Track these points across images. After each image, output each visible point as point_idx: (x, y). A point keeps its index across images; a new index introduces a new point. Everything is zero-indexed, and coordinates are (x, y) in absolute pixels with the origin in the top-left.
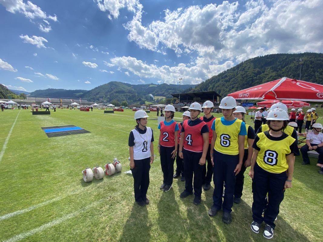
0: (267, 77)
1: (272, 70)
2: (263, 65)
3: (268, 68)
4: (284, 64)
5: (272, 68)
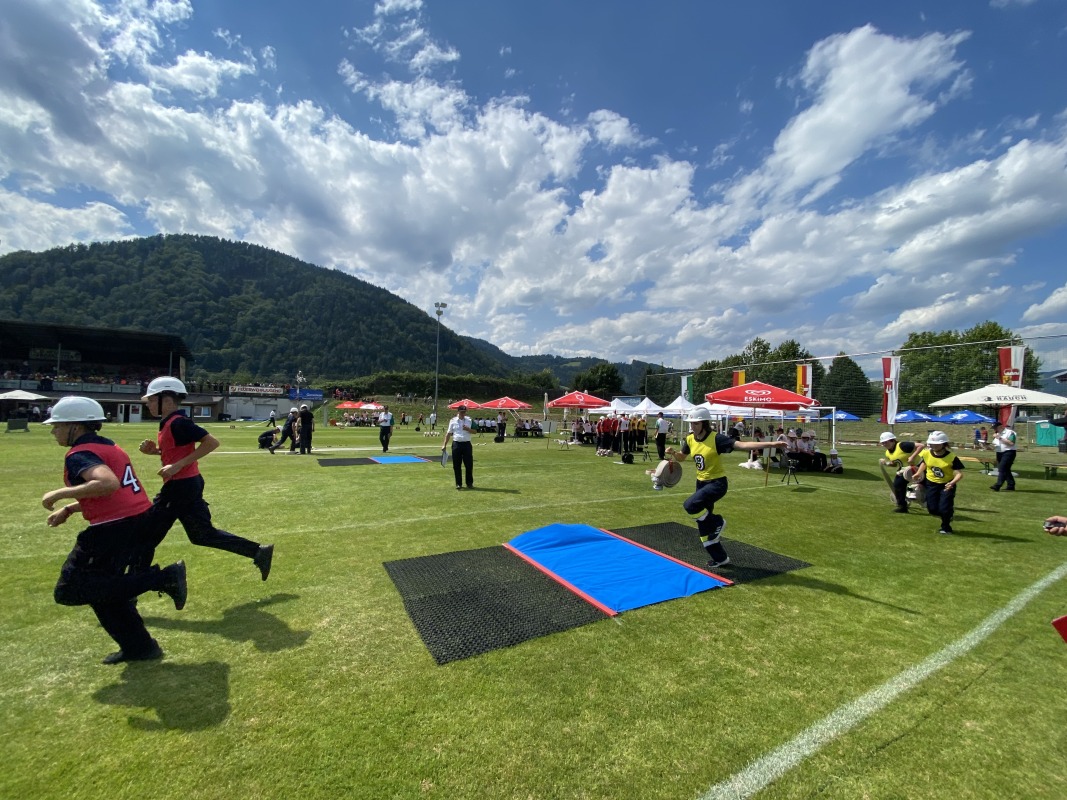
0: (251, 311)
1: (262, 293)
2: (233, 268)
3: (251, 284)
4: (291, 283)
5: (261, 287)
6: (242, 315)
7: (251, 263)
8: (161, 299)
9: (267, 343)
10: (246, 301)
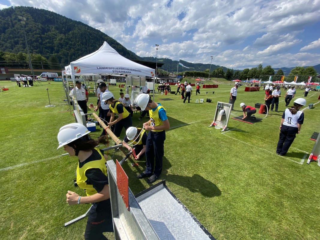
0: (58, 39)
1: (58, 31)
2: (44, 20)
3: (52, 27)
4: (67, 27)
5: (57, 29)
6: (55, 41)
7: (49, 18)
9: (68, 52)
10: (54, 34)
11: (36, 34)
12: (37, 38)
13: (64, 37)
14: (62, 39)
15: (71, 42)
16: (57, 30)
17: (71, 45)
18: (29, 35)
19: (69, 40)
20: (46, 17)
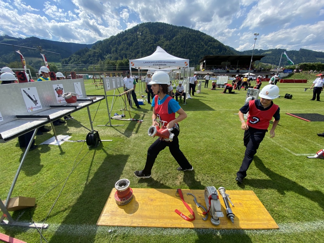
2: (156, 32)
4: (172, 34)
7: (161, 29)
8: (144, 45)
10: (162, 42)
11: (150, 44)
12: (151, 47)
13: (169, 44)
14: (167, 45)
15: (173, 47)
16: (165, 38)
17: (173, 49)
18: (146, 46)
19: (172, 45)
20: (159, 28)
